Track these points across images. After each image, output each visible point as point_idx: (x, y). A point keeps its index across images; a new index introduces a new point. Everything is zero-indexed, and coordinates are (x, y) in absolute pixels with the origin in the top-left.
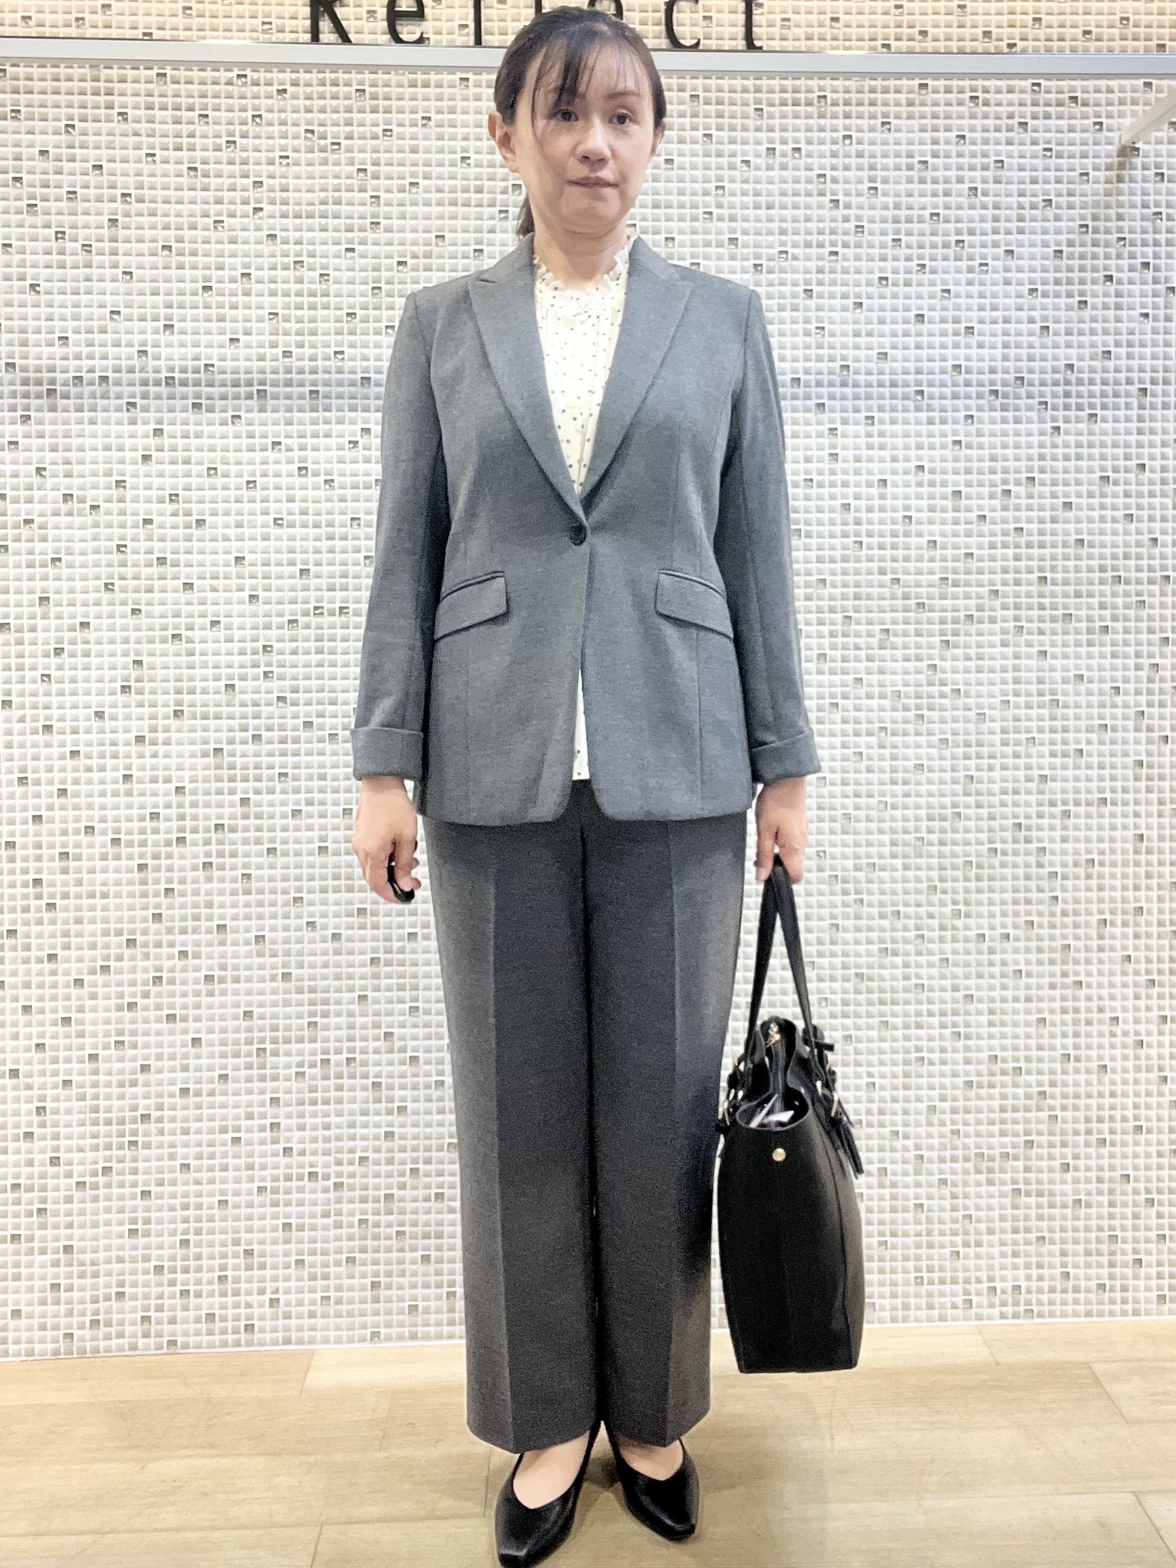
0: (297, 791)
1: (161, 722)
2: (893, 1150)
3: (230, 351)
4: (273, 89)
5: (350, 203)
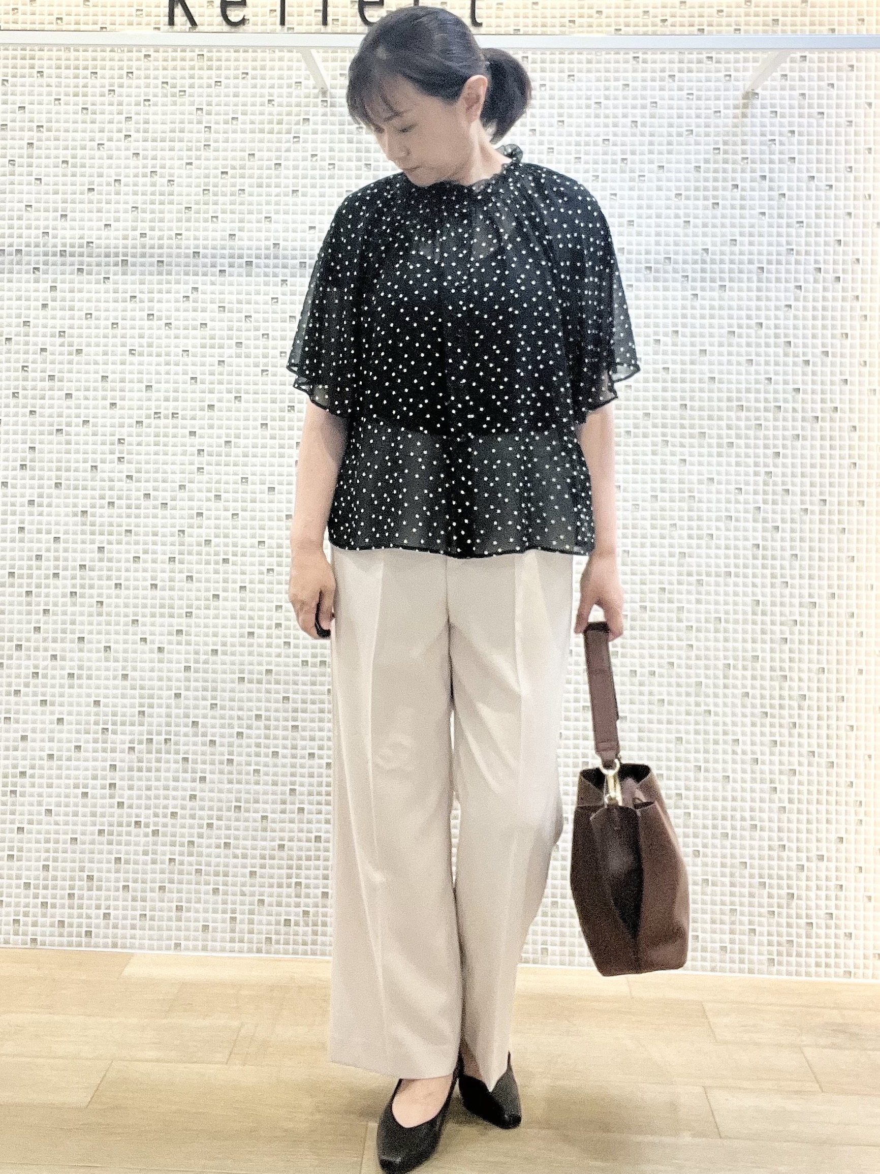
0: (137, 543)
1: (46, 491)
3: (104, 233)
4: (142, 55)
5: (191, 132)
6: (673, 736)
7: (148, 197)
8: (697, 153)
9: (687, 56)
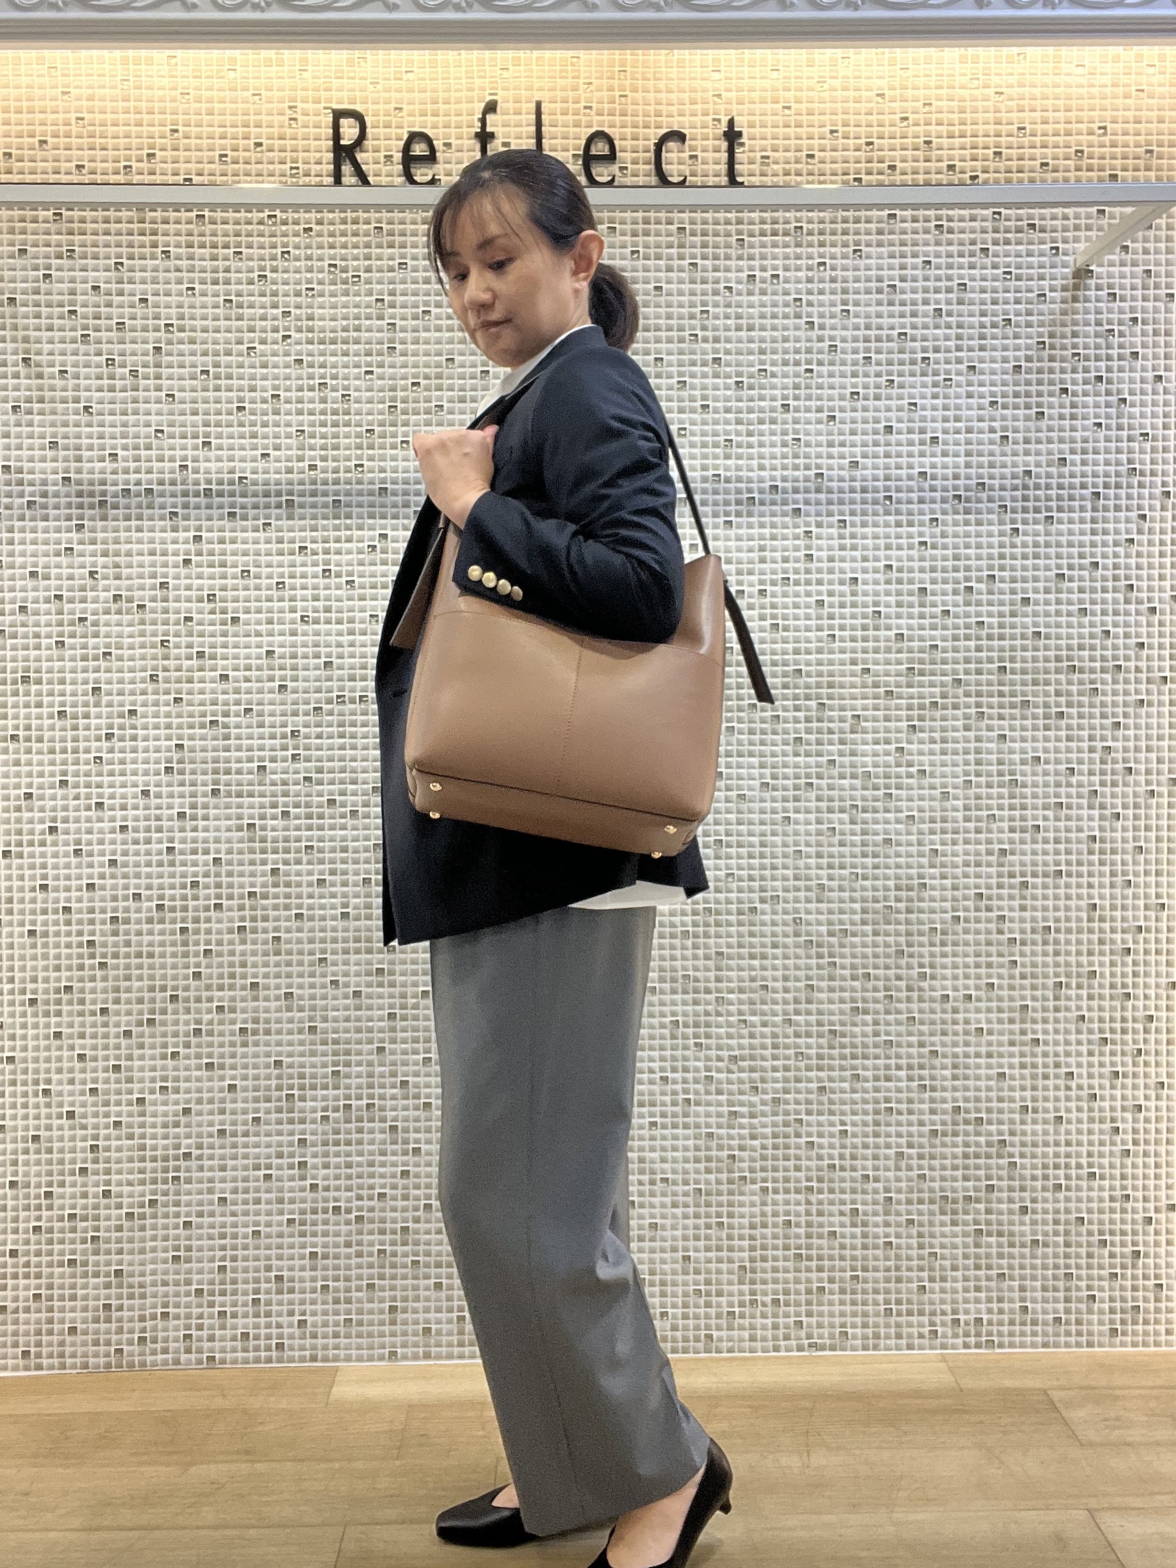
0: (321, 862)
1: (200, 800)
2: (864, 1192)
3: (261, 465)
4: (300, 228)
5: (369, 330)
6: (994, 1072)
7: (317, 418)
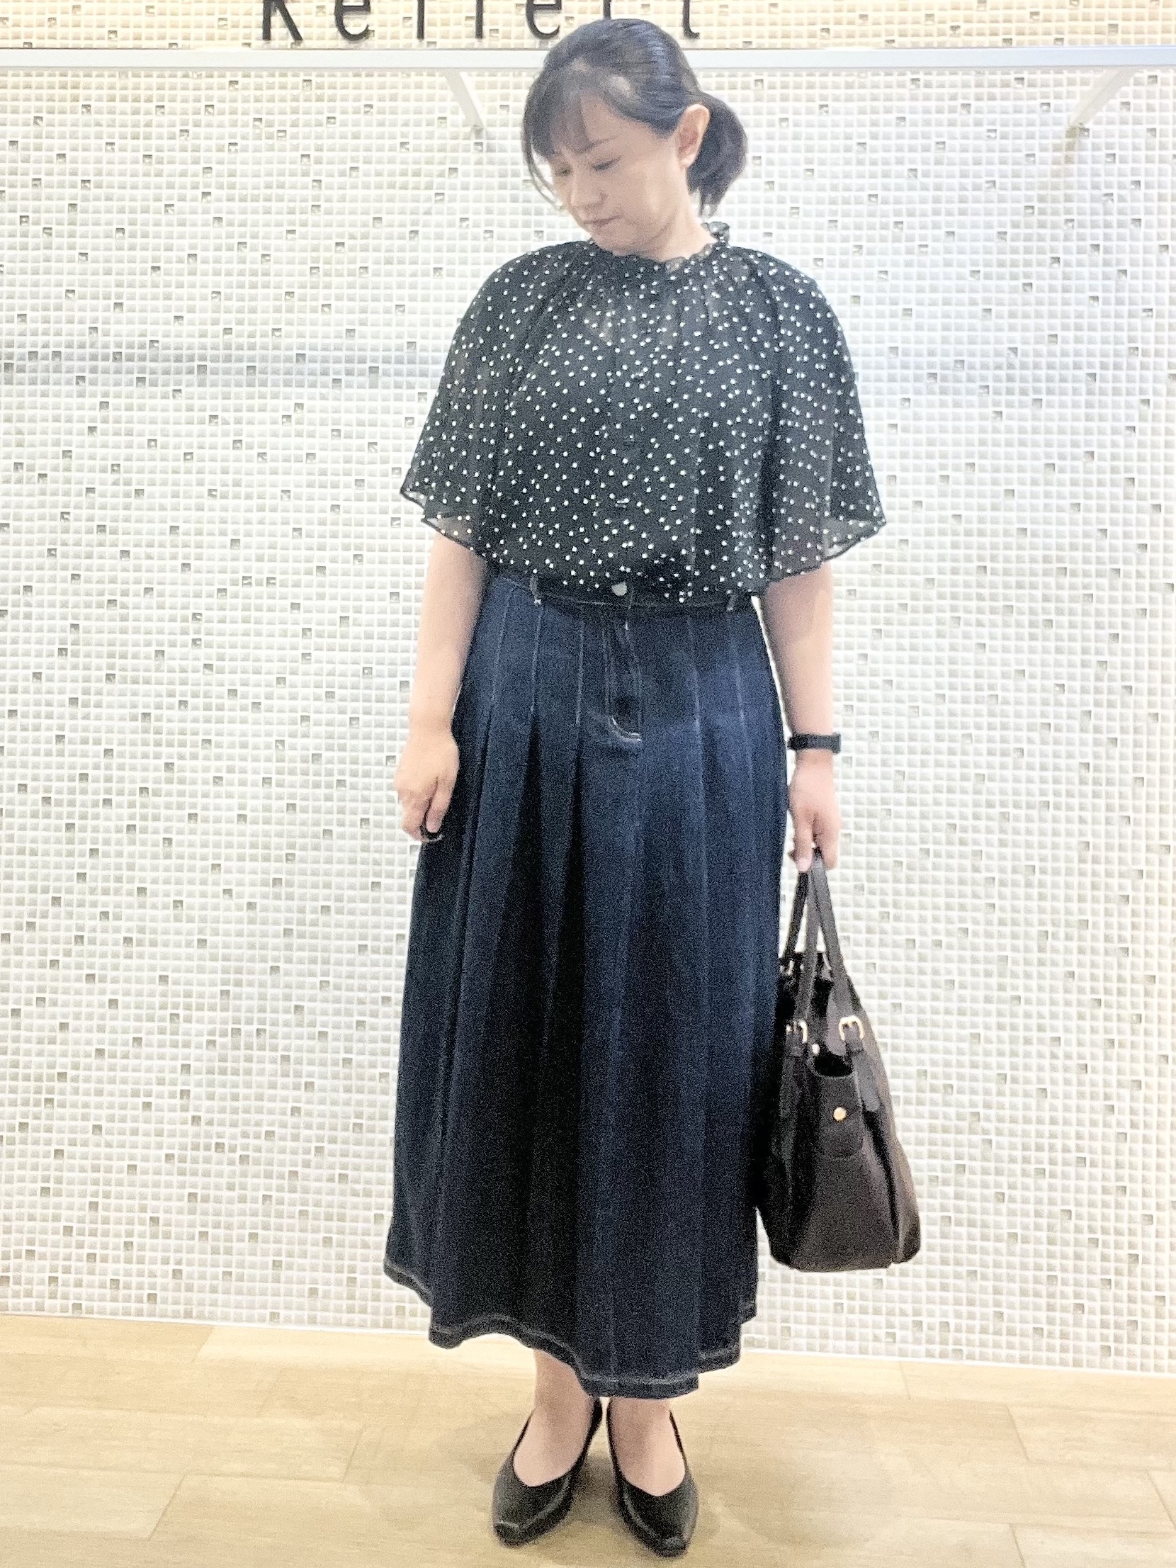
0: (218, 758)
1: (93, 686)
3: (174, 328)
4: (226, 81)
5: (293, 187)
6: (967, 1032)
7: (234, 279)
8: (1002, 213)
9: (987, 77)
